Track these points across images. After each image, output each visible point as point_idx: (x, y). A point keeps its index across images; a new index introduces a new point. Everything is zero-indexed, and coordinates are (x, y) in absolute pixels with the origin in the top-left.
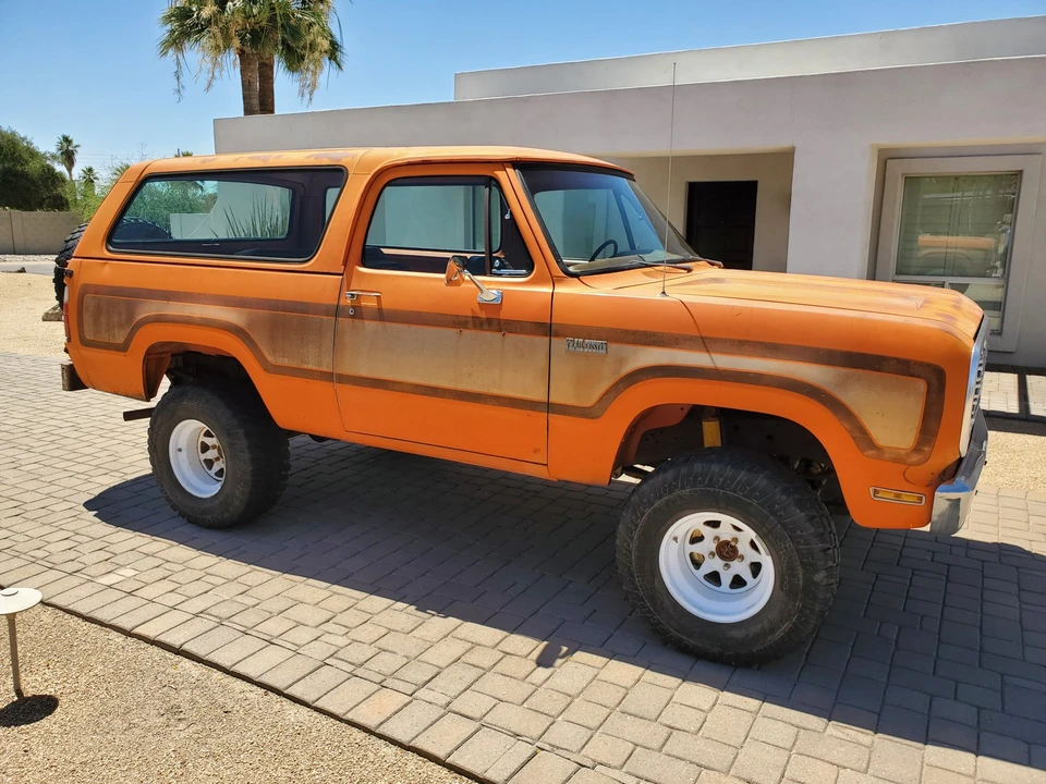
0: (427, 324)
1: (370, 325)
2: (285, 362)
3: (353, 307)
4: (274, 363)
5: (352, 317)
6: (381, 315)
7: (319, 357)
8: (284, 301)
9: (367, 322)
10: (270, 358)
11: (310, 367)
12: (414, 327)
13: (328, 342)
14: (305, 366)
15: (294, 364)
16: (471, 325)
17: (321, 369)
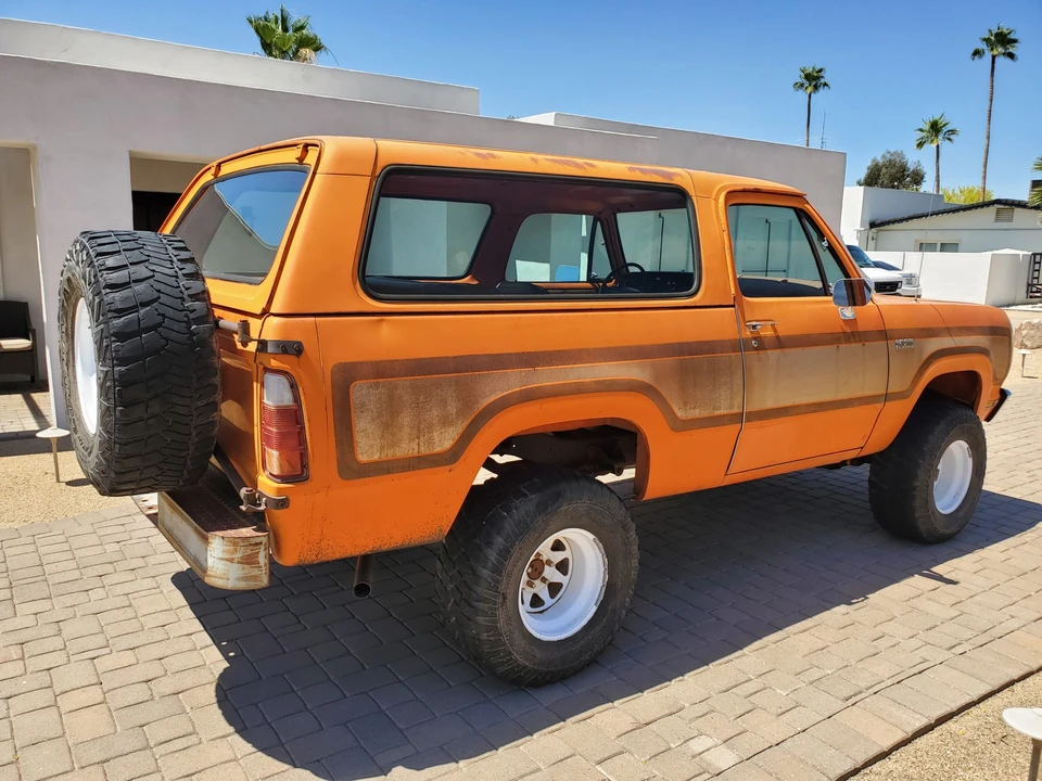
0: (817, 345)
1: (773, 354)
2: (696, 413)
3: (755, 339)
4: (684, 418)
5: (756, 349)
6: (780, 343)
7: (731, 398)
8: (689, 343)
9: (769, 352)
10: (680, 414)
11: (722, 412)
12: (807, 349)
13: (738, 380)
14: (717, 413)
15: (705, 413)
16: (843, 340)
17: (732, 412)
